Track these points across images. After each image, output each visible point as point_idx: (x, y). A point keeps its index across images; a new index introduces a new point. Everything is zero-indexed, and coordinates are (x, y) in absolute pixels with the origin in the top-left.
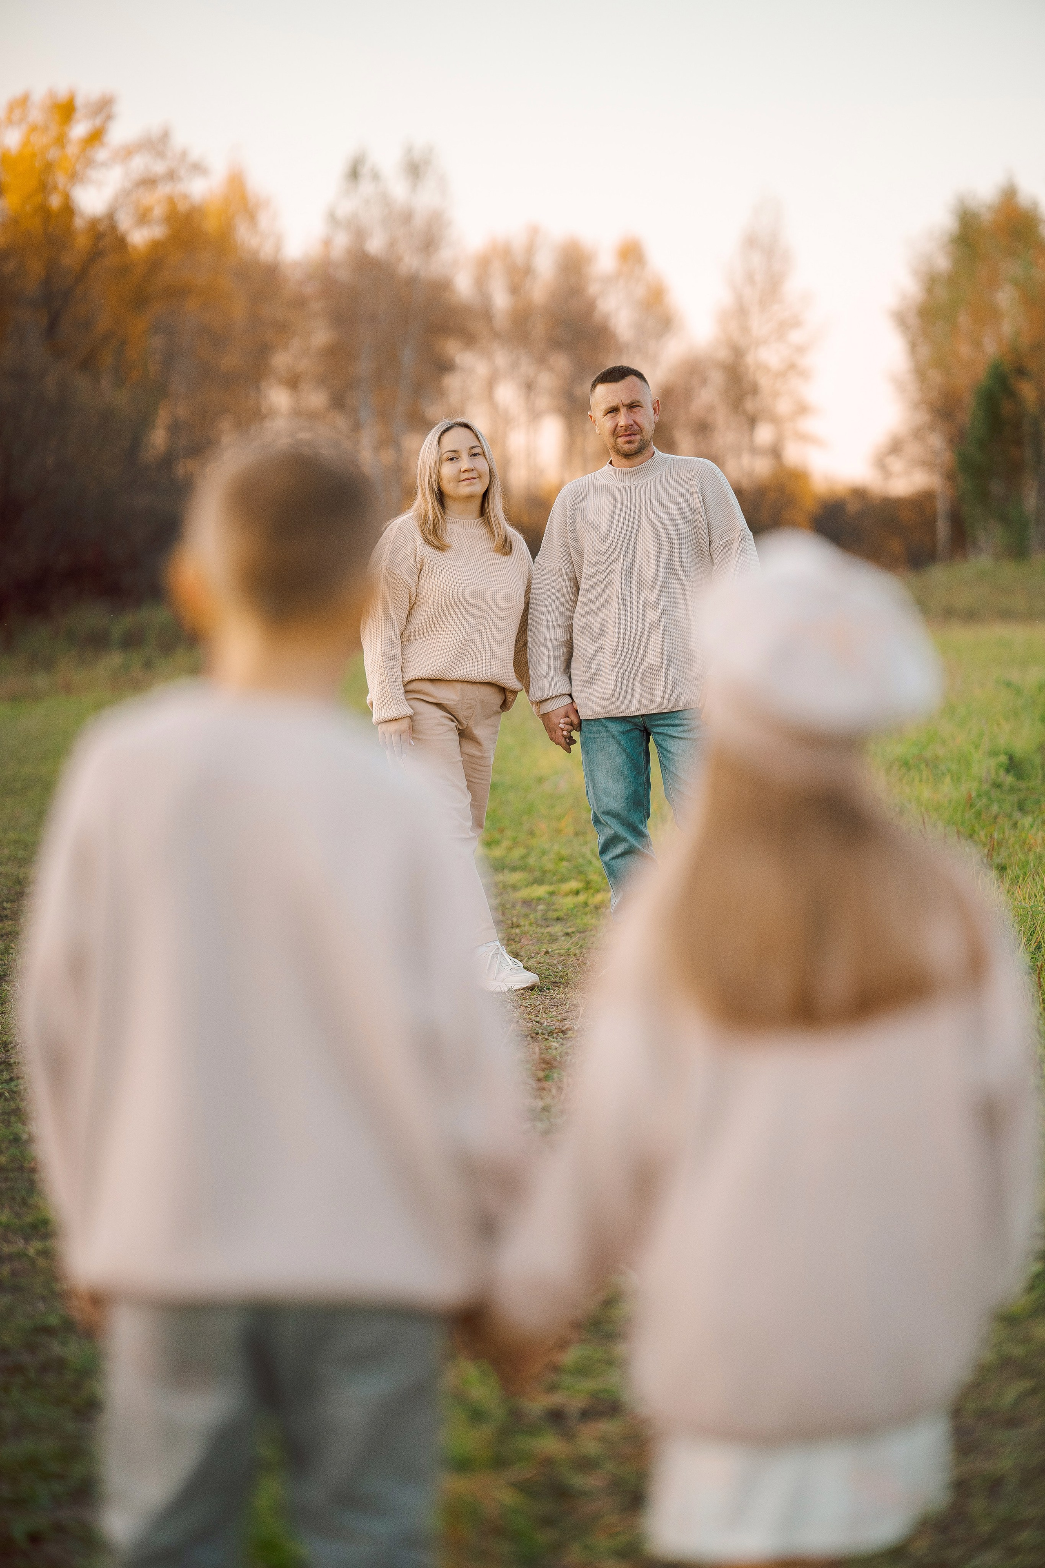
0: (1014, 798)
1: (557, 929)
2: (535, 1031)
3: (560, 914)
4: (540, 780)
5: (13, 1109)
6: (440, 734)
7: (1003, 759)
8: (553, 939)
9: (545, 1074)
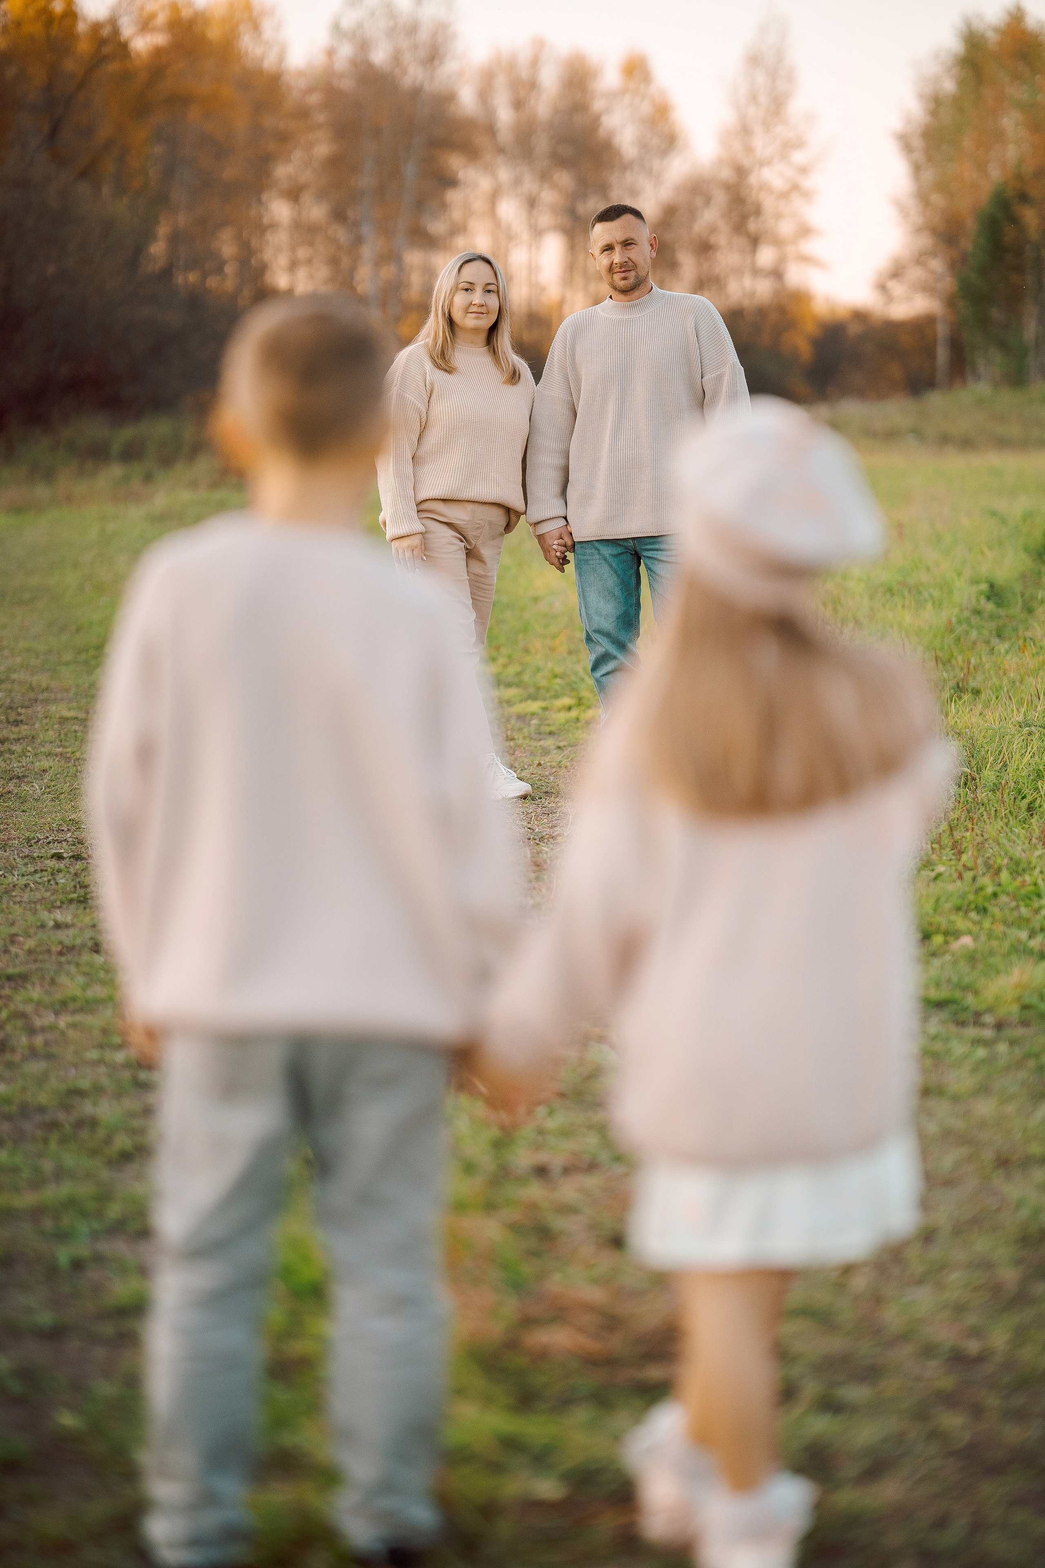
0: (993, 625)
1: (550, 743)
2: (527, 837)
3: (553, 728)
4: (536, 600)
5: (38, 899)
6: (450, 552)
7: (984, 587)
8: (546, 752)
9: (536, 876)
